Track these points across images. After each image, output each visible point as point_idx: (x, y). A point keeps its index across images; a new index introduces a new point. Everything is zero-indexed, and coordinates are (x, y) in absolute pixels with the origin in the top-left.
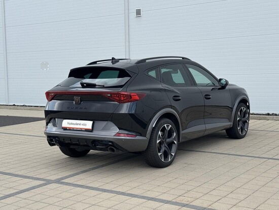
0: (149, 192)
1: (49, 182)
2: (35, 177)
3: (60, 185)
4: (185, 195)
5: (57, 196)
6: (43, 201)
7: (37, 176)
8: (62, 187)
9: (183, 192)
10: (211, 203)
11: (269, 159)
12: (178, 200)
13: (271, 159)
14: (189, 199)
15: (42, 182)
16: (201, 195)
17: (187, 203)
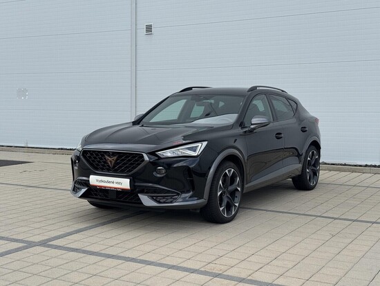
0: (167, 258)
1: (31, 245)
2: (11, 237)
3: (47, 249)
4: (216, 262)
5: (43, 263)
6: (24, 270)
7: (14, 237)
8: (50, 251)
9: (213, 258)
10: (252, 272)
11: (317, 216)
12: (208, 268)
13: (319, 216)
14: (222, 267)
15: (21, 245)
16: (238, 261)
17: (220, 272)
